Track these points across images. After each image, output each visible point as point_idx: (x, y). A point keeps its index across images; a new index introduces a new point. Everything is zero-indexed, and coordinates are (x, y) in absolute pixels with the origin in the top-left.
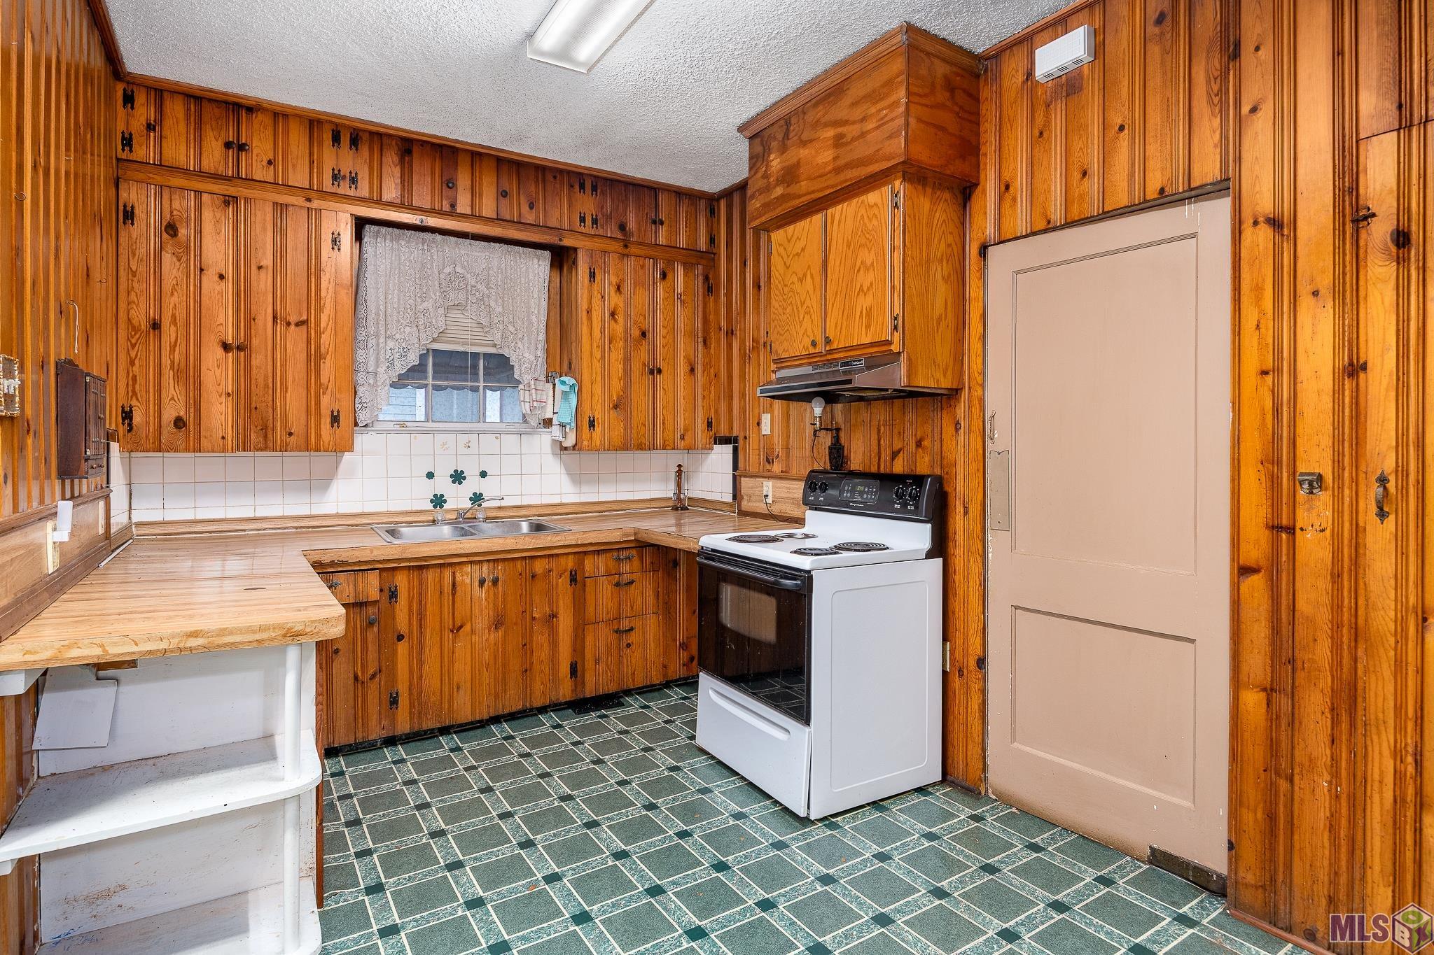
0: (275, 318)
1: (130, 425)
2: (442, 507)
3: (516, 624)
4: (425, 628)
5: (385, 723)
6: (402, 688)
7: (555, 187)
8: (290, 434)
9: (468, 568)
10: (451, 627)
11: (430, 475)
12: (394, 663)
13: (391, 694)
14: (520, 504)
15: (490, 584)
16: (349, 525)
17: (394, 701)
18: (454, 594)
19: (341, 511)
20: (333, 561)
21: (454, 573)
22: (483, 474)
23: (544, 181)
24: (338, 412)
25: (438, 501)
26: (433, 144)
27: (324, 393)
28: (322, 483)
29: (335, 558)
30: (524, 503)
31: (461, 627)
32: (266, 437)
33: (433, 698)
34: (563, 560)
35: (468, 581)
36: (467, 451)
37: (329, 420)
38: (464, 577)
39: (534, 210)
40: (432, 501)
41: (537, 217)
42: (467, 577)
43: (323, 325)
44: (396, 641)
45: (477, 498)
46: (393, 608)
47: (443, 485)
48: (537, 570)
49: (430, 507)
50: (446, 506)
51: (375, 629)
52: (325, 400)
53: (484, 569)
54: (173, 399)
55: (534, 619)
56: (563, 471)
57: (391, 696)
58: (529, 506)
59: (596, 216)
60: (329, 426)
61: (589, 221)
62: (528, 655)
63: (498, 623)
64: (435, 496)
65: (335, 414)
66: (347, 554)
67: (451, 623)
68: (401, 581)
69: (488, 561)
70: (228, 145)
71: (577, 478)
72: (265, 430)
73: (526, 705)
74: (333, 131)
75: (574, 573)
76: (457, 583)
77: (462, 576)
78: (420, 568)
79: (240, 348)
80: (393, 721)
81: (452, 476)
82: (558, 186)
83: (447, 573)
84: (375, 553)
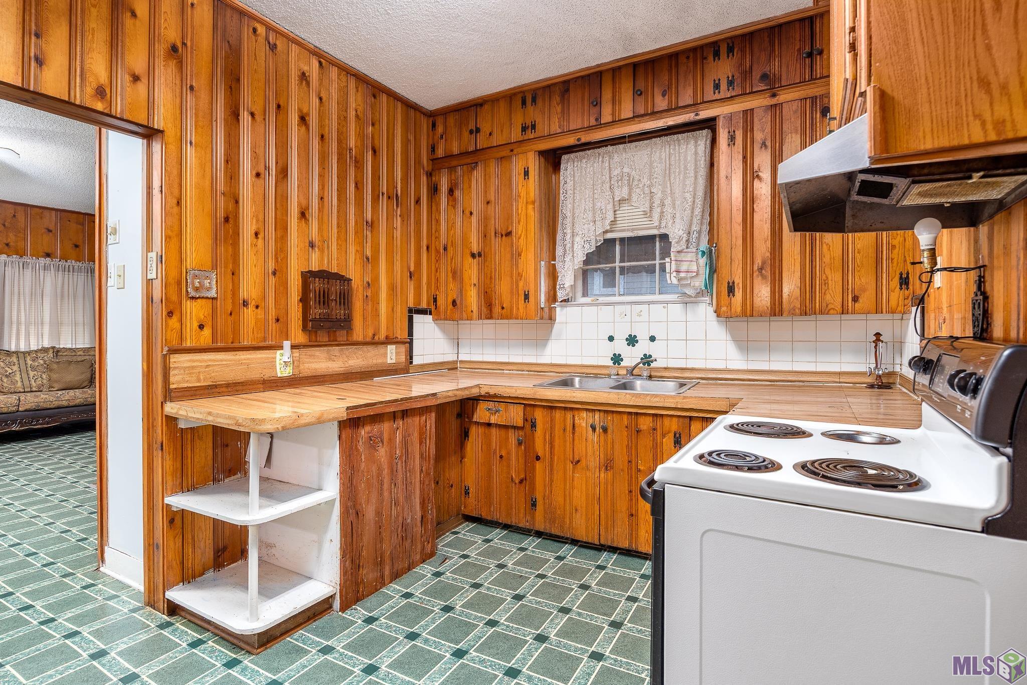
0: (496, 233)
1: (436, 305)
2: (619, 364)
3: (622, 470)
4: (554, 455)
5: (528, 518)
6: (539, 496)
7: (687, 67)
8: (503, 308)
9: (584, 414)
10: (571, 459)
11: (611, 339)
12: (534, 477)
13: (532, 499)
14: (685, 367)
15: (601, 430)
16: (557, 373)
17: (534, 505)
18: (573, 433)
19: (554, 362)
20: (495, 394)
21: (574, 416)
22: (653, 339)
23: (677, 65)
24: (528, 292)
25: (617, 359)
26: (582, 77)
27: (520, 280)
28: (542, 341)
29: (492, 392)
30: (689, 366)
31: (578, 461)
32: (491, 310)
33: (559, 512)
34: (667, 421)
35: (584, 425)
36: (638, 319)
37: (523, 298)
38: (582, 421)
39: (667, 97)
40: (612, 359)
41: (670, 102)
42: (583, 420)
43: (520, 232)
44: (535, 460)
45: (647, 360)
46: (533, 433)
47: (621, 347)
48: (641, 426)
49: (611, 363)
50: (623, 364)
51: (523, 447)
52: (521, 284)
53: (596, 417)
54: (452, 290)
55: (639, 470)
56: (729, 337)
57: (532, 500)
58: (692, 370)
59: (733, 76)
60: (523, 302)
61: (724, 85)
62: (634, 501)
63: (608, 465)
64: (615, 355)
65: (527, 293)
66: (503, 390)
67: (571, 456)
68: (539, 416)
69: (599, 410)
70: (471, 132)
71: (744, 345)
72: (490, 306)
73: (632, 546)
74: (522, 97)
75: (678, 435)
76: (576, 425)
77: (579, 419)
78: (552, 408)
79: (480, 255)
80: (533, 518)
81: (627, 339)
82: (691, 64)
83: (569, 415)
84: (518, 392)
